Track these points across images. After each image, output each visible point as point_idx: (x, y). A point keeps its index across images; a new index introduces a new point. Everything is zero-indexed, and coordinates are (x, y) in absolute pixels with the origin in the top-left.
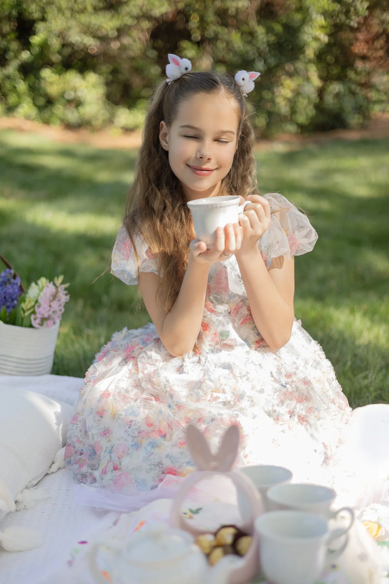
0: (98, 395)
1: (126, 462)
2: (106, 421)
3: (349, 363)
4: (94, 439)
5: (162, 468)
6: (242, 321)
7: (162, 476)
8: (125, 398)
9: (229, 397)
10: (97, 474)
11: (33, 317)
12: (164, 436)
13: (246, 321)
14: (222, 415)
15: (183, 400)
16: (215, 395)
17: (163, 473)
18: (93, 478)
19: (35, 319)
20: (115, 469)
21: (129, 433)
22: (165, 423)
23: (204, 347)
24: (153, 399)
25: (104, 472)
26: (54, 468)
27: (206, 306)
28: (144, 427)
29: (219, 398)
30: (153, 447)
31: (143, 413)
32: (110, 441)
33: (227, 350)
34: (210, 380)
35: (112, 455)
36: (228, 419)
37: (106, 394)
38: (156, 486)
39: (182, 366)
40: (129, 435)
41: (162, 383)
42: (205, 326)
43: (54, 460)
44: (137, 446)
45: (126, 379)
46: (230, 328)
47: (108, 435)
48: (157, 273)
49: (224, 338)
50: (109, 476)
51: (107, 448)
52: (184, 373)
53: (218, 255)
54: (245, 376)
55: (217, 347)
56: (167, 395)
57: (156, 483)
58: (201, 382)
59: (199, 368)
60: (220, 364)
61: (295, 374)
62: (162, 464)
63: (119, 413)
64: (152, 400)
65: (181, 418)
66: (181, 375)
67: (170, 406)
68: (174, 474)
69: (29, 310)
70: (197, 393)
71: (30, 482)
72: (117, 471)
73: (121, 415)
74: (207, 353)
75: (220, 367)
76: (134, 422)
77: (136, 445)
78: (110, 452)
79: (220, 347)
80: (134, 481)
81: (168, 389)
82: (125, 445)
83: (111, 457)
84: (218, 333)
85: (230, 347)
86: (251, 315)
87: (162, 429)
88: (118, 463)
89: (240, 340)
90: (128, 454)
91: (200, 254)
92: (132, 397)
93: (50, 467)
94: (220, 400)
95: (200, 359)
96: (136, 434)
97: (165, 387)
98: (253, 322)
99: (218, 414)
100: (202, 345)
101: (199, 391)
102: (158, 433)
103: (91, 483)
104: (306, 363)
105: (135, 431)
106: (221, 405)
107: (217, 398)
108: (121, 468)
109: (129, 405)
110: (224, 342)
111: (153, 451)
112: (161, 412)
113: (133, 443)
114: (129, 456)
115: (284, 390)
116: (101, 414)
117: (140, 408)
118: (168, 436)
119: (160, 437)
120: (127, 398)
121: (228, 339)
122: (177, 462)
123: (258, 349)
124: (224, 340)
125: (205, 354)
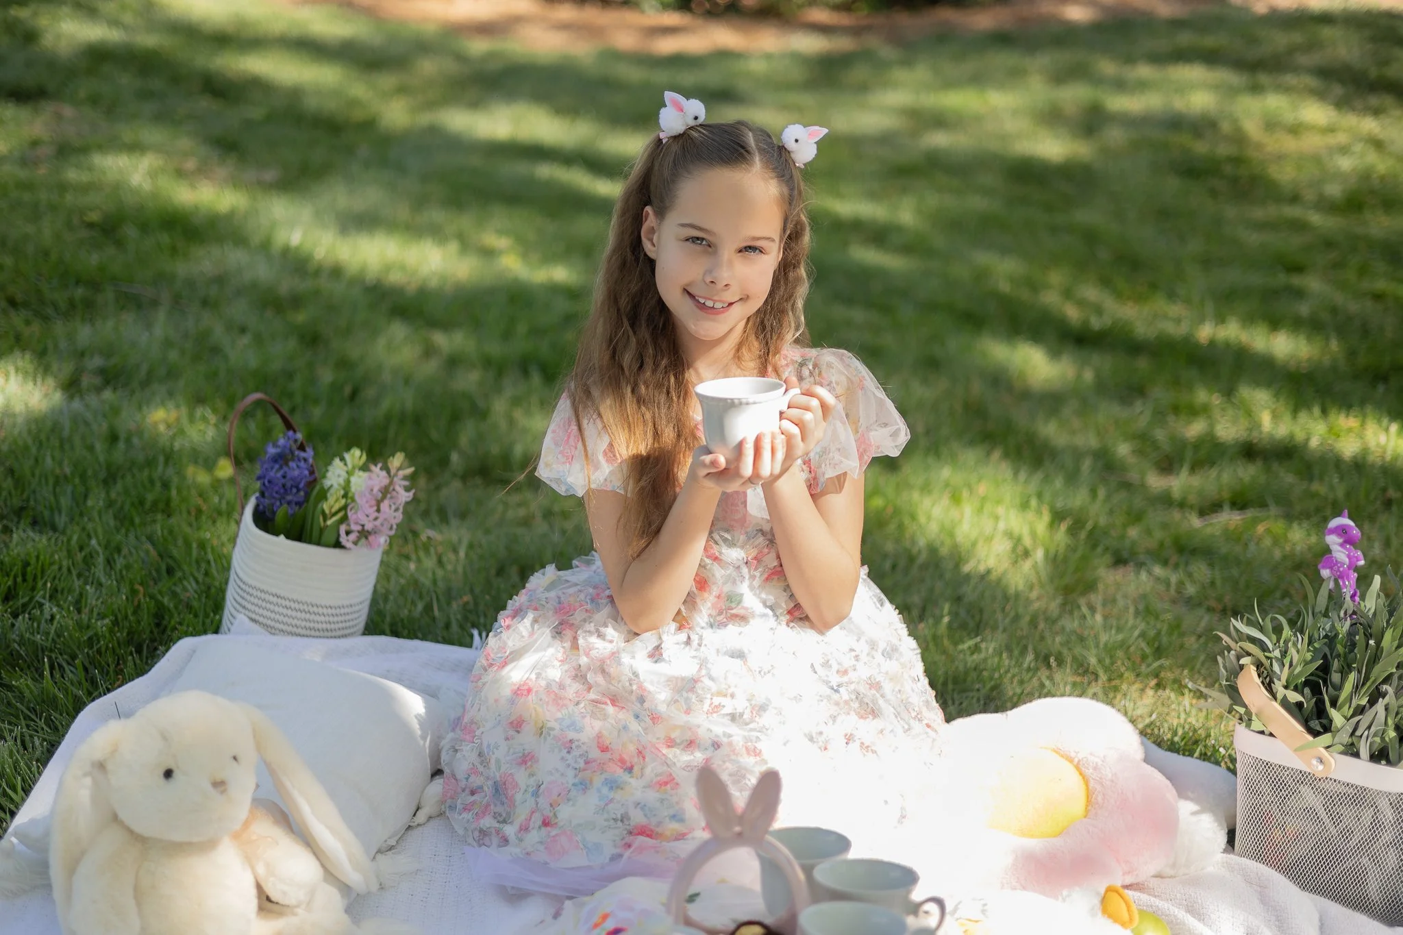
0: (507, 692)
1: (565, 813)
2: (527, 739)
3: (946, 620)
4: (500, 769)
5: (629, 825)
6: (766, 575)
7: (629, 839)
8: (558, 700)
9: (740, 704)
10: (510, 830)
11: (343, 528)
12: (630, 769)
13: (773, 577)
14: (730, 736)
15: (662, 708)
16: (717, 701)
17: (630, 833)
18: (503, 837)
19: (348, 533)
20: (546, 823)
21: (568, 762)
22: (632, 748)
23: (698, 619)
24: (609, 702)
25: (525, 829)
26: (421, 817)
27: (705, 549)
28: (595, 754)
29: (724, 706)
30: (611, 788)
31: (591, 727)
32: (533, 775)
33: (737, 624)
34: (711, 678)
35: (541, 800)
36: (741, 743)
37: (522, 691)
38: (620, 856)
39: (658, 648)
40: (569, 765)
41: (623, 677)
42: (702, 583)
43: (419, 802)
44: (584, 786)
45: (558, 664)
46: (744, 588)
47: (529, 763)
48: (622, 492)
49: (733, 605)
50: (534, 836)
51: (528, 786)
52: (664, 660)
53: (741, 481)
54: (769, 672)
55: (719, 618)
56: (633, 698)
57: (618, 851)
58: (694, 680)
59: (689, 652)
60: (725, 649)
61: (855, 670)
62: (629, 819)
63: (549, 725)
64: (605, 703)
65: (658, 739)
66: (658, 665)
67: (637, 717)
68: (649, 836)
69: (336, 513)
70: (687, 700)
71: (386, 841)
72: (549, 828)
73: (553, 729)
74: (702, 628)
75: (725, 653)
76: (576, 743)
77: (581, 784)
78: (536, 794)
79: (725, 620)
80: (582, 846)
81: (634, 687)
82: (562, 784)
83: (537, 804)
84: (723, 595)
85: (742, 619)
86: (781, 566)
87: (626, 757)
88: (552, 814)
89: (759, 608)
90: (569, 800)
91: (709, 474)
92: (571, 697)
93: (414, 815)
94: (725, 711)
95: (689, 638)
96: (581, 764)
97: (631, 685)
98: (783, 579)
99: (725, 734)
100: (695, 615)
101: (690, 695)
102: (619, 764)
103: (499, 846)
104: (873, 648)
105: (579, 760)
106: (726, 720)
107: (720, 706)
108: (556, 824)
109: (564, 711)
110: (734, 612)
111: (611, 795)
112: (625, 728)
113: (576, 781)
114: (571, 803)
115: (836, 696)
116: (517, 725)
117: (585, 716)
118: (636, 769)
119: (622, 770)
120: (561, 698)
121: (740, 607)
122: (655, 815)
123: (792, 624)
124: (732, 609)
125: (698, 629)
